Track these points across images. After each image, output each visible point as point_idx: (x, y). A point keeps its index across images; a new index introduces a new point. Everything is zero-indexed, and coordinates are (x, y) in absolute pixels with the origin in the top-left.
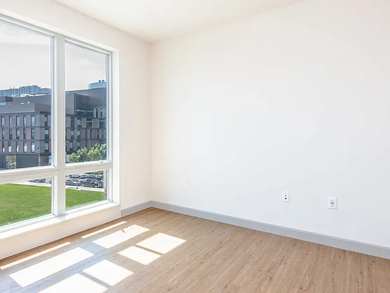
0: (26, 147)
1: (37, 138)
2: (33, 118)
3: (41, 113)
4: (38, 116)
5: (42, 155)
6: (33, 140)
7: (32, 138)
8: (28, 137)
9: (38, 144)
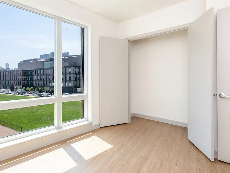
0: (66, 84)
1: (72, 78)
2: (70, 69)
3: (74, 66)
4: (72, 68)
5: (74, 87)
6: (70, 80)
7: (70, 79)
8: (68, 79)
9: (72, 82)
